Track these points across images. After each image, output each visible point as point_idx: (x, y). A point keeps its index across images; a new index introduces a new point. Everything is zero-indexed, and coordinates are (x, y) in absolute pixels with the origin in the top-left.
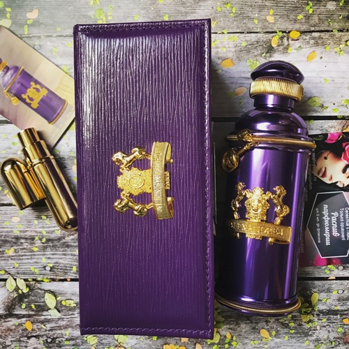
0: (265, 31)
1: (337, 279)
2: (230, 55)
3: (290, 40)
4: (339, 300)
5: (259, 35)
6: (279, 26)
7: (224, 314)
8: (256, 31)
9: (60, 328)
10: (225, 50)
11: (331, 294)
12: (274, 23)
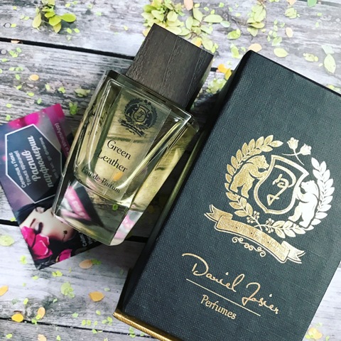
0: (50, 327)
1: (9, 40)
3: (24, 313)
4: (11, 16)
5: (58, 323)
6: (33, 329)
7: (141, 20)
8: (60, 328)
9: (325, 32)
10: (98, 312)
11: (19, 24)
12: (39, 333)
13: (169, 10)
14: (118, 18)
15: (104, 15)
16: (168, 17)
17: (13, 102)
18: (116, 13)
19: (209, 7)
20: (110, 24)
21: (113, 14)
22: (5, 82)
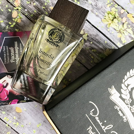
2: (14, 113)
7: (104, 14)
10: (14, 117)
13: (116, 18)
14: (96, 9)
15: (91, 4)
16: (114, 20)
17: (38, 11)
18: (96, 7)
19: (130, 26)
20: (92, 9)
21: (95, 6)
22: (39, 2)
